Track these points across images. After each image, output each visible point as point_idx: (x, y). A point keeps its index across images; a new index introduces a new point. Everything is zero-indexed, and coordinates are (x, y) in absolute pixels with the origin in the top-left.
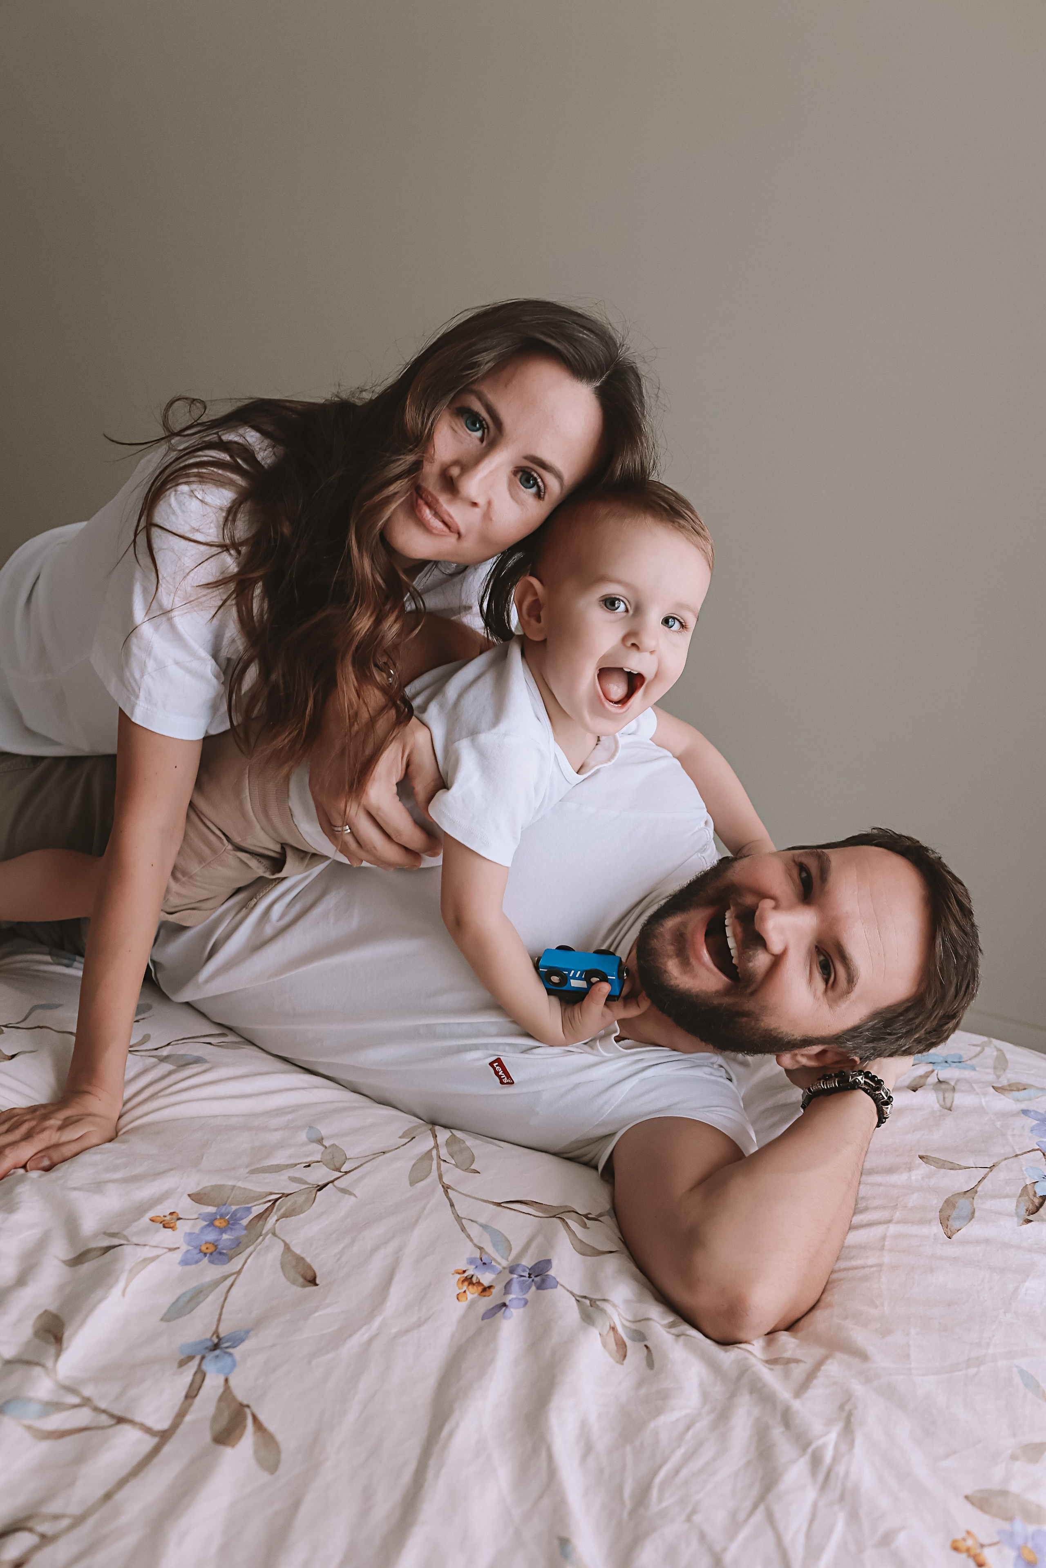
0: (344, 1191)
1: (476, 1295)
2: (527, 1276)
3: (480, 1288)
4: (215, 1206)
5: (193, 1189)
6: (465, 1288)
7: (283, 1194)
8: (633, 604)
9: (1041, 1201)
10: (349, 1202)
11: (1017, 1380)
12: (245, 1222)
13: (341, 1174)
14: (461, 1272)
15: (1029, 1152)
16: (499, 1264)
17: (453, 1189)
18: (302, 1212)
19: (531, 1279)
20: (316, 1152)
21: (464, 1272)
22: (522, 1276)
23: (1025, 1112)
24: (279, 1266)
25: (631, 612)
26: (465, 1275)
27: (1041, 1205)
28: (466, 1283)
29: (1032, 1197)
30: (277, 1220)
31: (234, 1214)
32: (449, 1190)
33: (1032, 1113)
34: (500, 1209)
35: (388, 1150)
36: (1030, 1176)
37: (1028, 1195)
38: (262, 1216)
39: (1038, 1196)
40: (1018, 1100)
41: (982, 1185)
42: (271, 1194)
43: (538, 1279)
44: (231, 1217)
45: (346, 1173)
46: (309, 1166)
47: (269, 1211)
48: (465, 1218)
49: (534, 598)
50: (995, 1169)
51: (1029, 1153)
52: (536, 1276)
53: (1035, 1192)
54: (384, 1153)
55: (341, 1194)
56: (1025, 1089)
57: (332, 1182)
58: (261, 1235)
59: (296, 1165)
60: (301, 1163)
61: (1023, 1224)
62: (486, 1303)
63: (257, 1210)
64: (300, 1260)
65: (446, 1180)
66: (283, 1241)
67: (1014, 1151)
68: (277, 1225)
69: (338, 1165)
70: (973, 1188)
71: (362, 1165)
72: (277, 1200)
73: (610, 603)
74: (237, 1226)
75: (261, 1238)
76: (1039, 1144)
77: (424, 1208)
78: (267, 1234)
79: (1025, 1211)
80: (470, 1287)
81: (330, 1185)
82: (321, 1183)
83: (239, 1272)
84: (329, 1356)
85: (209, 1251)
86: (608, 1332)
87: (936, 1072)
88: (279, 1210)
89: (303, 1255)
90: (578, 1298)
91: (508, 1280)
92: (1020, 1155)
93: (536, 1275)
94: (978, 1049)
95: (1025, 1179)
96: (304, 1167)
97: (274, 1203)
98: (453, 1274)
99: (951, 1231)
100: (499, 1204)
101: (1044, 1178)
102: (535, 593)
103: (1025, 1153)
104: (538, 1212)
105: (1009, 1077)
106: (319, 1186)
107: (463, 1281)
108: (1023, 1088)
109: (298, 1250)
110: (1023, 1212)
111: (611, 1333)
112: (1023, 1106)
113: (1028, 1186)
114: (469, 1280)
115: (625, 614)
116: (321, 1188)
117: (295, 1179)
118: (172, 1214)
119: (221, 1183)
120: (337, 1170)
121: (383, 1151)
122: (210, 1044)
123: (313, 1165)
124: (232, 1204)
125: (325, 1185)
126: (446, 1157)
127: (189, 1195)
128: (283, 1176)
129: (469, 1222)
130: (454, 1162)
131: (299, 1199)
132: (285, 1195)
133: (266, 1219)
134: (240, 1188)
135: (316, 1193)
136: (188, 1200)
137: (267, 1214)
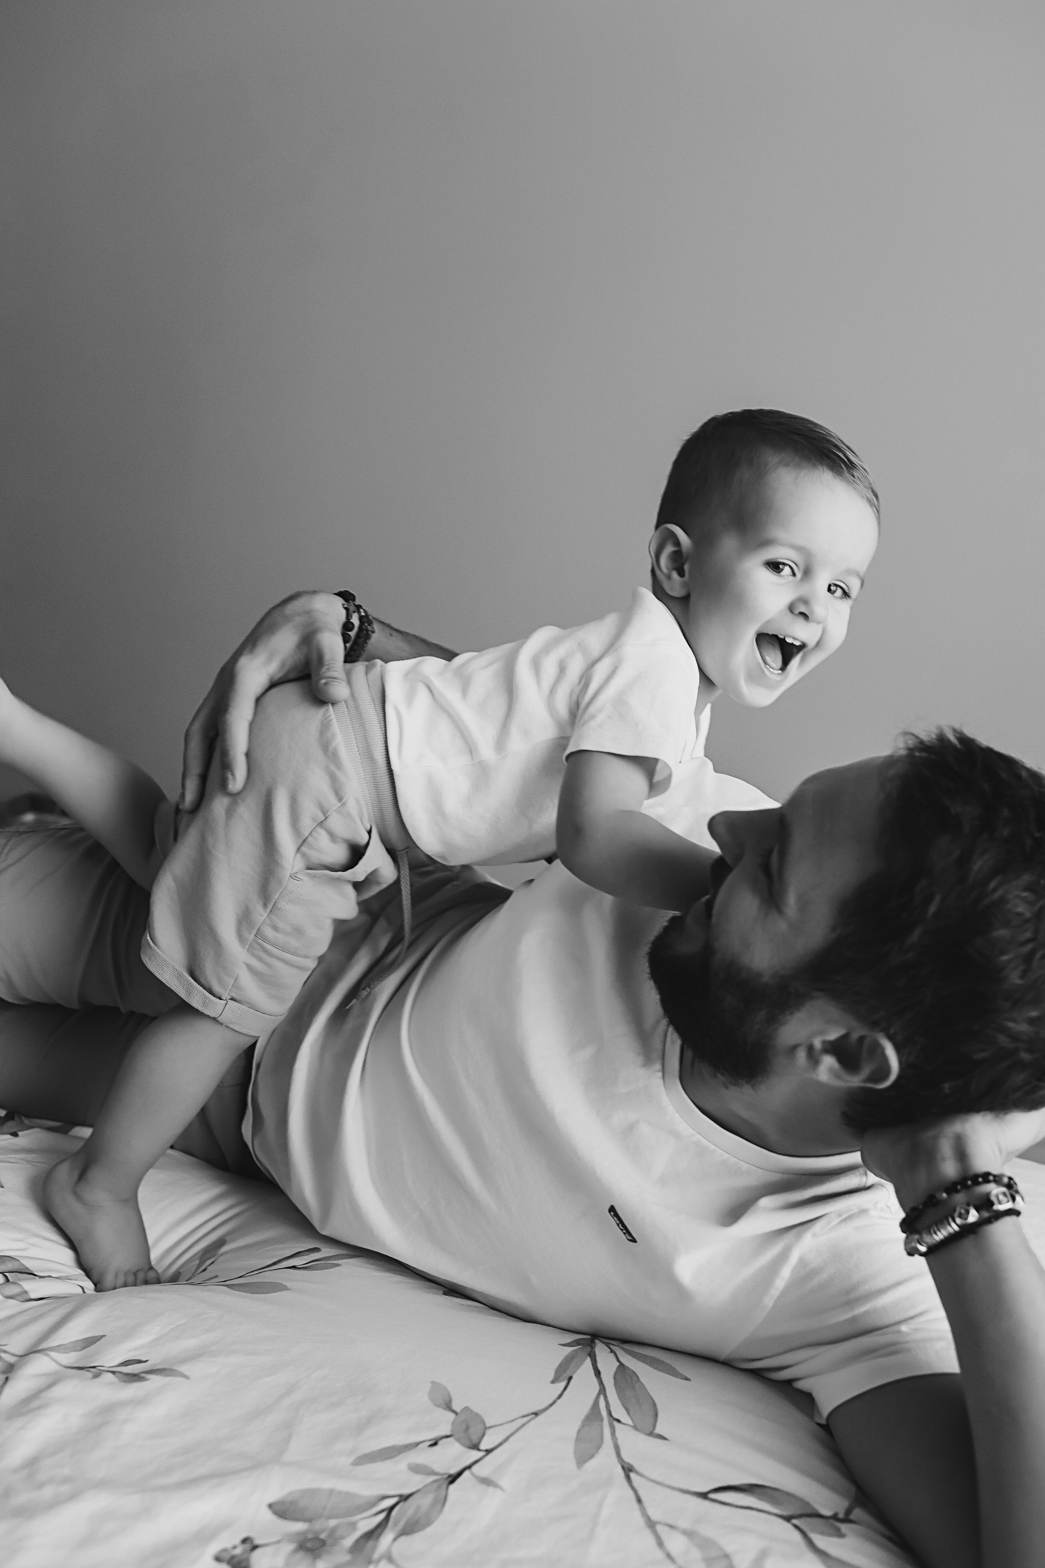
0: (486, 1482)
4: (305, 1521)
5: (275, 1493)
7: (400, 1496)
8: (802, 567)
10: (493, 1500)
12: (349, 1542)
13: (481, 1454)
17: (637, 1473)
18: (428, 1524)
20: (444, 1423)
25: (799, 575)
30: (394, 1541)
31: (333, 1530)
32: (632, 1474)
34: (706, 1503)
35: (539, 1409)
38: (373, 1534)
42: (384, 1497)
44: (327, 1535)
45: (488, 1452)
46: (435, 1444)
47: (381, 1527)
48: (659, 1523)
49: (675, 549)
54: (535, 1414)
55: (483, 1487)
57: (469, 1467)
59: (417, 1444)
60: (424, 1442)
63: (366, 1524)
65: (625, 1458)
68: (394, 1547)
69: (475, 1441)
71: (507, 1438)
72: (392, 1508)
73: (775, 566)
74: (337, 1549)
77: (600, 1508)
78: (380, 1559)
81: (467, 1473)
82: (454, 1471)
88: (396, 1524)
96: (430, 1446)
97: (388, 1515)
100: (704, 1496)
102: (677, 543)
106: (450, 1476)
115: (792, 578)
116: (453, 1479)
117: (417, 1469)
118: (245, 1541)
119: (314, 1485)
120: (475, 1447)
121: (534, 1410)
122: (294, 1267)
123: (440, 1443)
124: (330, 1517)
125: (460, 1474)
126: (619, 1411)
127: (270, 1506)
128: (400, 1465)
129: (667, 1529)
130: (630, 1422)
131: (424, 1502)
132: (404, 1498)
133: (378, 1538)
134: (340, 1493)
135: (447, 1489)
136: (269, 1515)
137: (379, 1530)
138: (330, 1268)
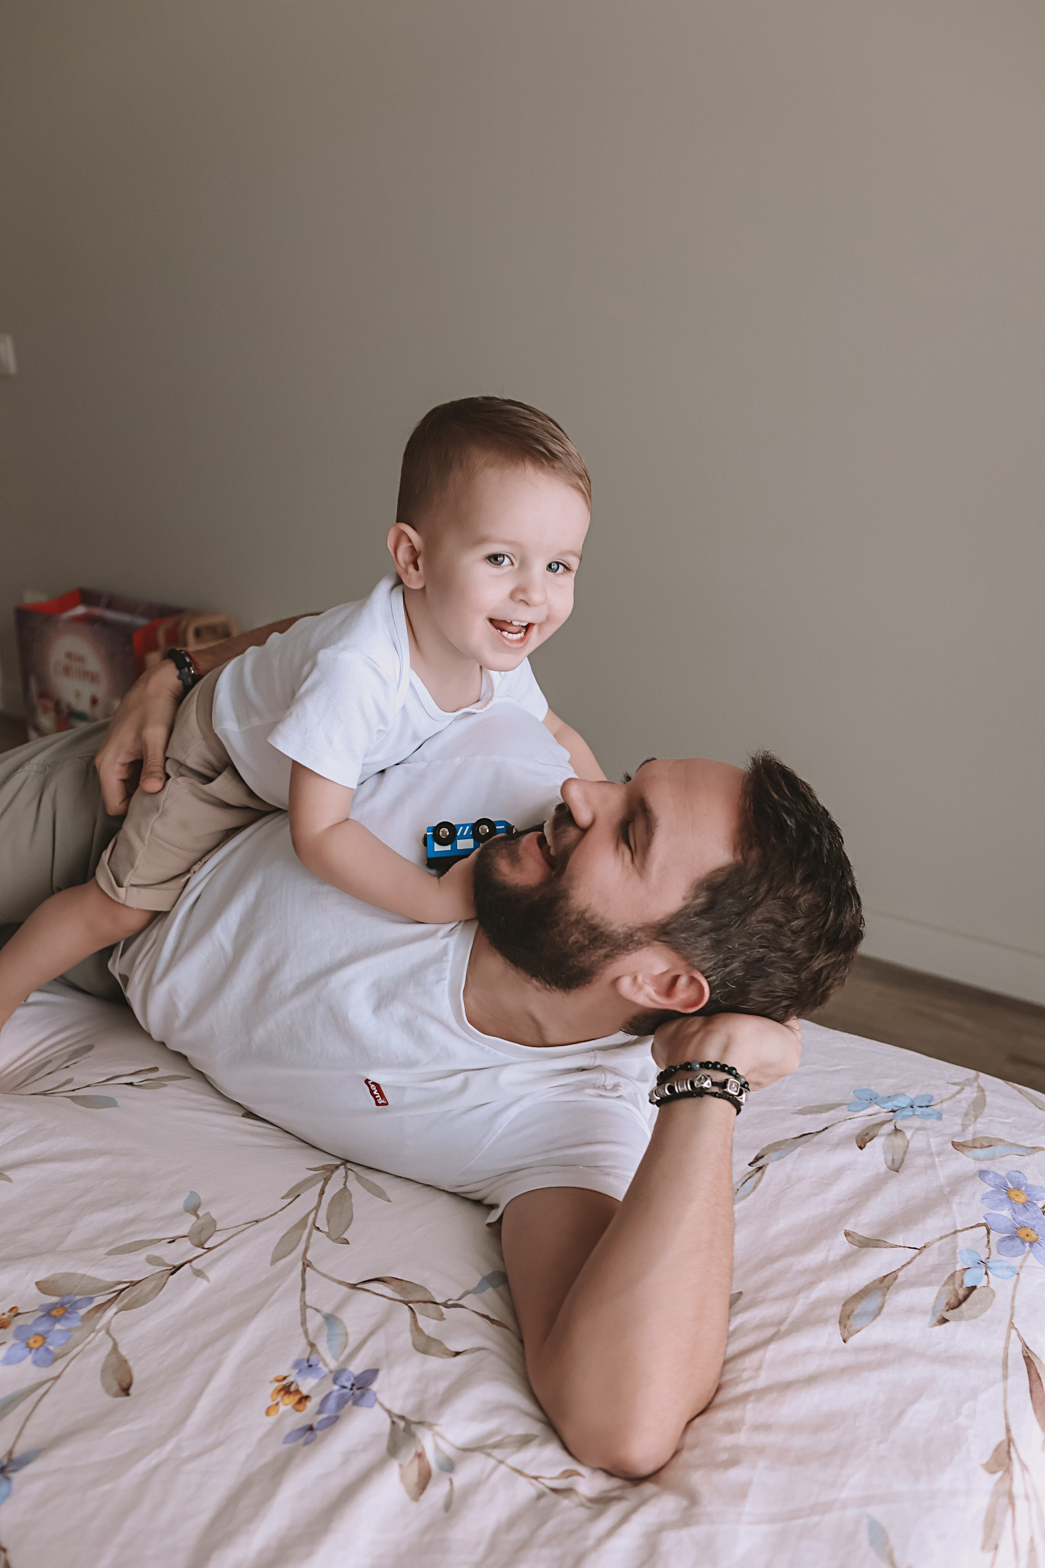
0: (199, 1273)
1: (289, 1407)
2: (349, 1386)
3: (297, 1398)
4: (59, 1296)
5: (42, 1274)
6: (279, 1399)
7: (131, 1282)
8: (518, 557)
9: (967, 1293)
10: (201, 1286)
11: (863, 1536)
12: (85, 1311)
13: (203, 1251)
14: (281, 1378)
15: (971, 1228)
16: (326, 1365)
17: (314, 1269)
18: (144, 1303)
19: (352, 1392)
20: (186, 1225)
21: (285, 1378)
22: (344, 1387)
23: (982, 1174)
24: (99, 1369)
25: (516, 565)
26: (284, 1383)
27: (966, 1298)
28: (282, 1393)
29: (957, 1286)
30: (116, 1313)
31: (76, 1303)
32: (308, 1269)
33: (990, 1176)
34: (353, 1291)
35: (262, 1217)
36: (962, 1260)
37: (954, 1284)
38: (102, 1308)
39: (964, 1286)
40: (979, 1160)
41: (905, 1269)
42: (120, 1283)
43: (358, 1392)
44: (71, 1306)
45: (209, 1249)
46: (173, 1241)
47: (111, 1302)
48: (311, 1307)
50: (926, 1251)
51: (971, 1230)
52: (358, 1389)
53: (962, 1282)
54: (257, 1222)
55: (194, 1277)
56: (990, 1146)
57: (190, 1261)
58: (93, 1331)
59: (160, 1240)
60: (165, 1239)
61: (935, 1325)
62: (296, 1419)
63: (99, 1300)
64: (123, 1362)
65: (309, 1256)
66: (114, 1340)
67: (955, 1225)
68: (114, 1319)
69: (203, 1240)
70: (894, 1272)
71: (228, 1239)
72: (123, 1290)
73: (494, 559)
74: (74, 1315)
75: (93, 1335)
76: (987, 1217)
77: (272, 1294)
78: (100, 1331)
79: (945, 1304)
80: (286, 1397)
81: (188, 1265)
82: (177, 1263)
83: (57, 1378)
84: (107, 1487)
85: (36, 1345)
86: (412, 1461)
87: (894, 1121)
88: (122, 1300)
89: (128, 1358)
90: (395, 1419)
91: (327, 1392)
92: (960, 1231)
93: (359, 1387)
94: (958, 1088)
95: (955, 1264)
96: (168, 1243)
97: (119, 1294)
98: (271, 1382)
99: (848, 1332)
100: (354, 1286)
101: (979, 1263)
102: (409, 539)
103: (967, 1229)
104: (396, 1294)
105: (981, 1127)
106: (174, 1267)
107: (280, 1391)
108: (988, 1144)
109: (123, 1351)
110: (942, 1306)
111: (416, 1462)
112: (983, 1166)
113: (957, 1273)
114: (286, 1390)
115: (511, 567)
116: (176, 1270)
117: (151, 1260)
118: (11, 1310)
119: (72, 1271)
120: (201, 1246)
121: (256, 1219)
122: (131, 1084)
123: (177, 1241)
124: (76, 1295)
125: (182, 1265)
126: (321, 1223)
127: (37, 1283)
128: (141, 1256)
129: (314, 1312)
130: (327, 1230)
131: (148, 1287)
132: (133, 1284)
133: (105, 1310)
134: (89, 1277)
135: (168, 1277)
136: (35, 1290)
137: (109, 1304)
138: (158, 1088)
